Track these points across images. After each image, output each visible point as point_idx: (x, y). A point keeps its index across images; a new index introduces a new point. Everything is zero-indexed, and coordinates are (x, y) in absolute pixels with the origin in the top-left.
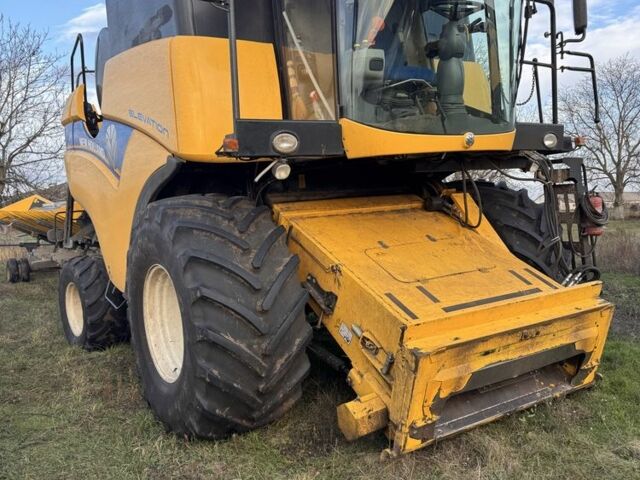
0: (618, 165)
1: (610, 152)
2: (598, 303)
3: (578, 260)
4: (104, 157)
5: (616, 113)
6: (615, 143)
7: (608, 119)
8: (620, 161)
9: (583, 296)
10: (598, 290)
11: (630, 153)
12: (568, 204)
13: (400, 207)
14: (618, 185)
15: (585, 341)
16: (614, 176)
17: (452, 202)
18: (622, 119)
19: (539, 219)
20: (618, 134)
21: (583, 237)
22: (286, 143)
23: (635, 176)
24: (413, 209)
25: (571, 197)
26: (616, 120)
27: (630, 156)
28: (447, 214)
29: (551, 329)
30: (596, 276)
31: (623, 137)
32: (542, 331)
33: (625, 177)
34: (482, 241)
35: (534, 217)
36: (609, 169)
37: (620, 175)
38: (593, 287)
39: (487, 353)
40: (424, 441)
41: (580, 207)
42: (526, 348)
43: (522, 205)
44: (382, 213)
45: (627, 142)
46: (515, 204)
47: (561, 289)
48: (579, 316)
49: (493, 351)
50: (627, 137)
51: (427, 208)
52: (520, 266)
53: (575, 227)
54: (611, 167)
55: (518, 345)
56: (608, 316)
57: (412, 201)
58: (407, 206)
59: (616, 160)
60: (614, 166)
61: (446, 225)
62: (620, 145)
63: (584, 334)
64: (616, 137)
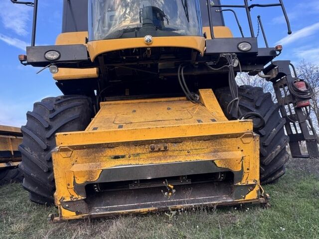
15: (226, 161)
17: (199, 94)
29: (182, 146)
39: (117, 157)
40: (77, 213)
42: (159, 158)
49: (123, 157)
55: (149, 155)
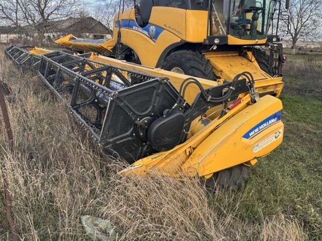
0: (296, 30)
1: (293, 24)
2: (281, 82)
3: (277, 71)
4: (147, 35)
5: (299, 6)
6: (296, 20)
7: (295, 8)
8: (297, 28)
9: (277, 80)
10: (281, 79)
11: (302, 25)
12: (276, 56)
13: (233, 55)
14: (295, 40)
15: (276, 91)
16: (294, 35)
17: (247, 54)
18: (301, 9)
19: (269, 59)
20: (298, 16)
21: (279, 65)
22: (217, 41)
23: (302, 36)
24: (236, 56)
25: (278, 54)
26: (299, 9)
27: (301, 27)
28: (245, 57)
29: (270, 87)
30: (281, 76)
31: (300, 17)
32: (268, 87)
33: (298, 36)
34: (254, 65)
35: (267, 59)
36: (292, 32)
37: (296, 34)
38: (281, 78)
41: (279, 57)
43: (264, 56)
44: (228, 56)
45: (301, 20)
46: (262, 55)
47: (272, 78)
48: (276, 85)
50: (302, 17)
51: (240, 55)
52: (263, 72)
53: (277, 63)
54: (293, 31)
56: (283, 85)
57: (235, 53)
58: (234, 55)
59: (296, 27)
60: (294, 30)
61: (245, 61)
62: (298, 21)
63: (276, 89)
64: (297, 17)
